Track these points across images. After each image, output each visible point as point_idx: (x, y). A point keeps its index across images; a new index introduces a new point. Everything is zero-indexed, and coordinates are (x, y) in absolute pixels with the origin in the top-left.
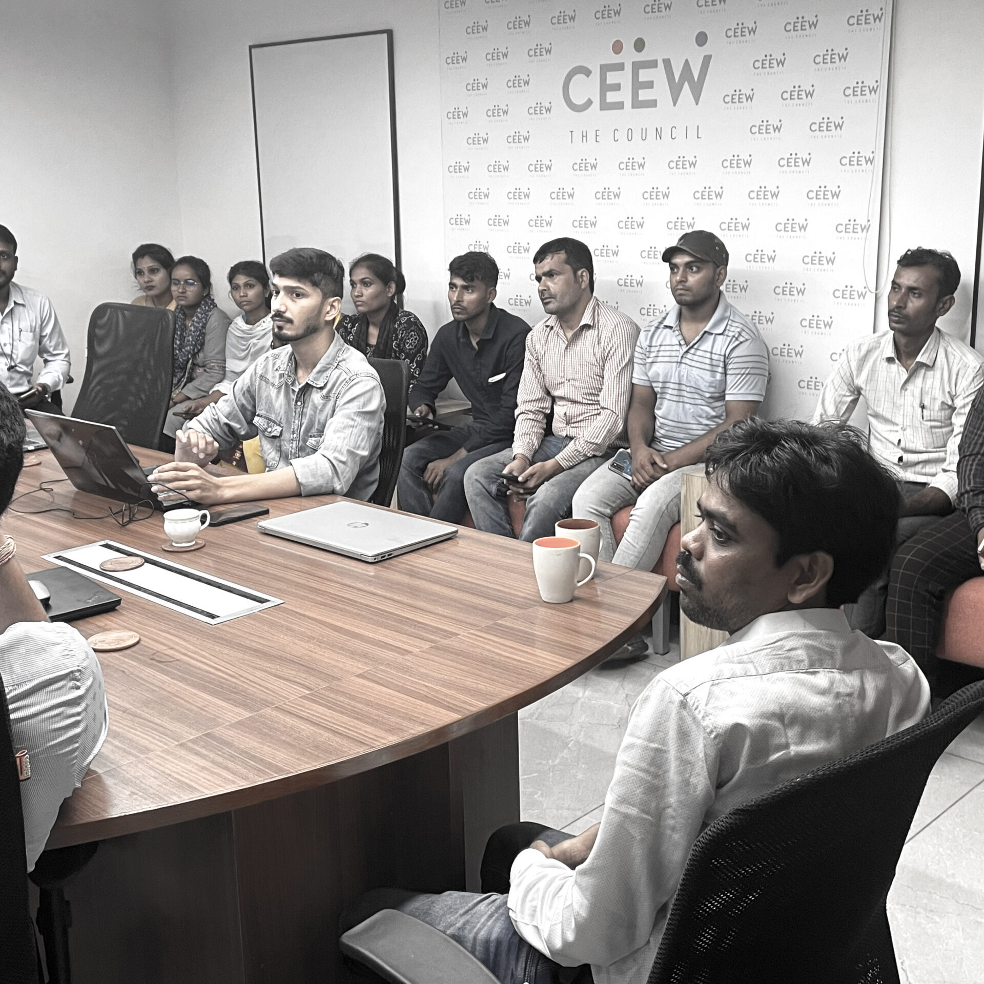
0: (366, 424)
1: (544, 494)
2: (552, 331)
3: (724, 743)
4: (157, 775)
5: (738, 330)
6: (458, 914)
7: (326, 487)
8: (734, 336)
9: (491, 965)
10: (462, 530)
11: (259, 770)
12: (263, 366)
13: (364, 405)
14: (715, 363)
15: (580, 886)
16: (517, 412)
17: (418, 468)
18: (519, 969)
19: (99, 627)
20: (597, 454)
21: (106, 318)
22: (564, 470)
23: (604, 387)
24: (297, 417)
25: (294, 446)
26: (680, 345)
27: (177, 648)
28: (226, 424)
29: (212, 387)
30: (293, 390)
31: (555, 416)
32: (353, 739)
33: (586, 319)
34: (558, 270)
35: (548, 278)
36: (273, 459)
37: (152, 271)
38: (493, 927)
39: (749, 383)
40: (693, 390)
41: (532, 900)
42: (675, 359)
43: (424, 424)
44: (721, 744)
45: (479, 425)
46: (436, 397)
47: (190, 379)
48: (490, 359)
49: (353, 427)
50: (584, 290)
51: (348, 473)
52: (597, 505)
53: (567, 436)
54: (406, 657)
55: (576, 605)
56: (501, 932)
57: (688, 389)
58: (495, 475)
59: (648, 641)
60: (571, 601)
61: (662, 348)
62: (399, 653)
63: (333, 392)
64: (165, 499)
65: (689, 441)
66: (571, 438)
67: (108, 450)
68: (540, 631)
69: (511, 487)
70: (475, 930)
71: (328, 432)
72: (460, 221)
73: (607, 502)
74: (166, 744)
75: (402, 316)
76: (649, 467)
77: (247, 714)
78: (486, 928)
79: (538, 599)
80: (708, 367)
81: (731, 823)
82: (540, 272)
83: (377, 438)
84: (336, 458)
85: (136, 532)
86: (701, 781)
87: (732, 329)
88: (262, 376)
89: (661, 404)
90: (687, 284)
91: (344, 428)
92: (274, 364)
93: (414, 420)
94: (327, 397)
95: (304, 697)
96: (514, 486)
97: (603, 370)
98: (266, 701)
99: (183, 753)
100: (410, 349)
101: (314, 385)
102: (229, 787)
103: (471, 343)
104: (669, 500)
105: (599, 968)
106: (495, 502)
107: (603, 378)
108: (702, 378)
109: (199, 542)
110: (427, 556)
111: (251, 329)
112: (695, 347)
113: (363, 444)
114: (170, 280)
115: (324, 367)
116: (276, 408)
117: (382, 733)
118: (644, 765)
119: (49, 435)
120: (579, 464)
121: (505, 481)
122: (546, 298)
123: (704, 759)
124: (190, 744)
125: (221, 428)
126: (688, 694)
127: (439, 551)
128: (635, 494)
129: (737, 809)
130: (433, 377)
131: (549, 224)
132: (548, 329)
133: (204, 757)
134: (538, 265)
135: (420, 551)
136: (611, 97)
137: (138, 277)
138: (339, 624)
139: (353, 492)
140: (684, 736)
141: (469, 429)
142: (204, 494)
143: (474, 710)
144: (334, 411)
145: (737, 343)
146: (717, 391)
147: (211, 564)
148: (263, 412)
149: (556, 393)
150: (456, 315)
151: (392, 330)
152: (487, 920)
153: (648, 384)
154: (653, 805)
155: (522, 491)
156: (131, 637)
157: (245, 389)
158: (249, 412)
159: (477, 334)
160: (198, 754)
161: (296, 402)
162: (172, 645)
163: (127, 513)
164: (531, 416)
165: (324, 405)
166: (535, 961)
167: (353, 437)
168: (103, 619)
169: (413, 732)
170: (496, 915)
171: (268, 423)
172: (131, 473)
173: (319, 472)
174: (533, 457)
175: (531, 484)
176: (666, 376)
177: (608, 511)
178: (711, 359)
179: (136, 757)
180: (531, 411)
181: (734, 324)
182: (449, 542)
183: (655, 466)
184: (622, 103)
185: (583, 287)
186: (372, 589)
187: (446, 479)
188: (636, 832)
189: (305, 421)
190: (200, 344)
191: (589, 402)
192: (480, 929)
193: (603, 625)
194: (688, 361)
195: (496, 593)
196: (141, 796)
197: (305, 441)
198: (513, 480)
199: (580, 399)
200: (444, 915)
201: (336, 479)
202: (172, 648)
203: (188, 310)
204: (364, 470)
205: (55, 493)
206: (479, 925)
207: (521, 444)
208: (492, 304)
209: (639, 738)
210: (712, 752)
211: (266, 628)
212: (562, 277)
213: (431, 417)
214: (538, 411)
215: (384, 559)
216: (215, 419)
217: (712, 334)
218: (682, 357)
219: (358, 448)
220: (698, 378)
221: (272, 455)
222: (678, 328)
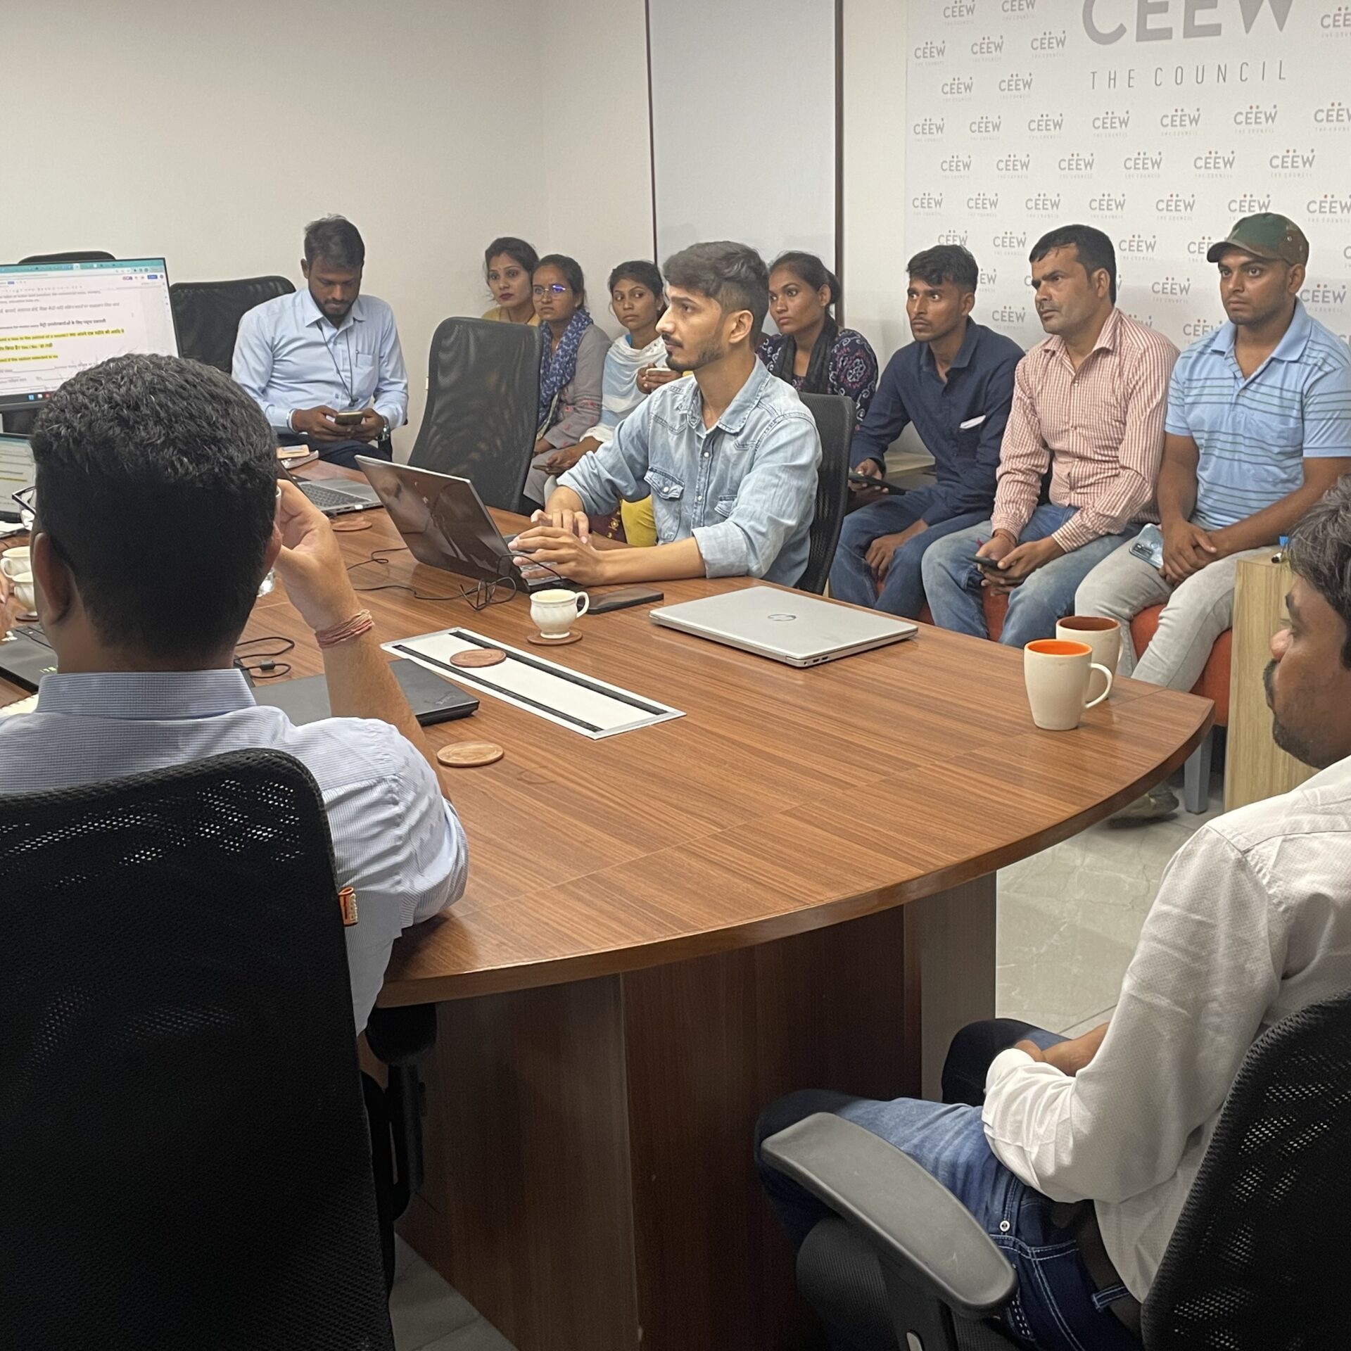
0: (795, 483)
1: (1036, 585)
2: (1054, 358)
3: (1297, 918)
4: (530, 923)
5: (1322, 355)
6: (914, 1128)
7: (739, 566)
8: (1315, 365)
9: (958, 1191)
10: (924, 628)
11: (659, 924)
12: (658, 403)
13: (794, 457)
14: (1286, 403)
15: (1082, 1098)
16: (999, 471)
17: (859, 547)
18: (996, 1203)
19: (453, 736)
20: (1112, 531)
21: (452, 339)
22: (1065, 553)
23: (1126, 438)
24: (703, 473)
25: (698, 511)
26: (1235, 378)
27: (550, 766)
28: (609, 481)
29: (584, 432)
30: (699, 437)
31: (1055, 476)
32: (779, 892)
33: (1103, 342)
34: (1064, 270)
35: (1050, 283)
36: (670, 529)
37: (511, 274)
38: (962, 1146)
39: (1337, 432)
40: (1253, 443)
41: (1017, 1112)
42: (1229, 399)
43: (869, 486)
44: (1293, 921)
45: (944, 489)
46: (885, 449)
47: (556, 421)
48: (963, 396)
49: (776, 486)
50: (1102, 299)
51: (768, 549)
52: (1110, 602)
53: (1070, 505)
54: (848, 792)
55: (1083, 733)
56: (972, 1154)
57: (1247, 442)
58: (964, 559)
59: (1177, 794)
60: (1076, 728)
61: (1209, 383)
62: (840, 787)
63: (752, 439)
64: (530, 577)
65: (1246, 516)
66: (1077, 509)
67: (460, 510)
68: (1029, 766)
69: (987, 575)
70: (937, 1150)
71: (744, 492)
72: (927, 202)
73: (1126, 598)
74: (540, 885)
75: (844, 337)
76: (1189, 552)
77: (643, 855)
78: (951, 1148)
79: (1029, 724)
80: (1276, 410)
81: (1303, 1024)
82: (1039, 275)
83: (808, 502)
84: (752, 528)
85: (493, 618)
86: (1261, 968)
87: (1314, 354)
88: (657, 418)
89: (1206, 463)
90: (1245, 294)
91: (765, 488)
92: (674, 401)
93: (856, 480)
94: (743, 446)
95: (715, 836)
96: (992, 574)
97: (1126, 413)
98: (666, 838)
99: (562, 897)
100: (853, 383)
101: (727, 430)
102: (621, 942)
103: (937, 373)
104: (1217, 598)
105: (1105, 1205)
106: (964, 594)
107: (1125, 424)
108: (1268, 426)
109: (575, 633)
110: (874, 661)
111: (638, 355)
112: (1258, 380)
113: (790, 509)
114: (533, 287)
115: (740, 406)
116: (676, 460)
117: (818, 888)
118: (1181, 942)
119: (386, 490)
120: (1086, 544)
121: (979, 566)
122: (1045, 309)
123: (1267, 939)
124: (571, 888)
125: (601, 485)
126: (1248, 851)
127: (892, 655)
128: (1167, 589)
129: (1313, 1006)
130: (883, 421)
131: (1055, 205)
132: (1048, 355)
133: (589, 904)
134: (1036, 263)
135: (865, 654)
136: (1154, 22)
137: (491, 282)
138: (759, 746)
139: (774, 575)
140: (1240, 907)
141: (930, 494)
142: (581, 568)
143: (942, 864)
144: (752, 465)
145: (1321, 374)
146: (1290, 444)
147: (589, 663)
148: (657, 466)
149: (1057, 445)
150: (917, 334)
151: (828, 357)
152: (955, 1137)
153: (1186, 434)
154: (1191, 995)
155: (1002, 582)
156: (493, 750)
157: (634, 434)
158: (638, 467)
159: (947, 362)
160: (579, 899)
161: (703, 453)
162: (545, 763)
163: (483, 593)
164: (1020, 477)
165: (739, 457)
166: (1018, 1195)
167: (776, 500)
168: (455, 726)
169: (858, 888)
170: (966, 1132)
171: (664, 481)
172: (489, 541)
173: (730, 545)
174: (1021, 533)
175: (1016, 572)
176: (1214, 423)
177: (1127, 611)
178: (1281, 398)
179: (504, 899)
180: (1020, 471)
181: (1317, 347)
182: (903, 644)
183: (1198, 550)
184: (1170, 30)
185: (1100, 295)
186: (800, 702)
187: (897, 561)
188: (1166, 1031)
189: (714, 480)
190: (569, 373)
191: (1104, 458)
192: (944, 1148)
193: (1119, 762)
194: (1246, 402)
195: (970, 713)
196: (511, 947)
197: (713, 505)
198: (991, 566)
199: (1089, 454)
200: (895, 1127)
201: (752, 557)
202: (545, 767)
203: (554, 327)
204: (790, 545)
205: (392, 566)
206: (942, 1144)
207: (1004, 515)
208: (969, 320)
209: (1175, 906)
210: (1279, 931)
211: (663, 746)
212: (1070, 281)
213: (878, 476)
214: (1029, 470)
215: (818, 663)
216: (594, 474)
217: (1283, 362)
218: (1238, 395)
219: (783, 517)
220: (1261, 425)
221: (666, 522)
222: (1233, 354)
